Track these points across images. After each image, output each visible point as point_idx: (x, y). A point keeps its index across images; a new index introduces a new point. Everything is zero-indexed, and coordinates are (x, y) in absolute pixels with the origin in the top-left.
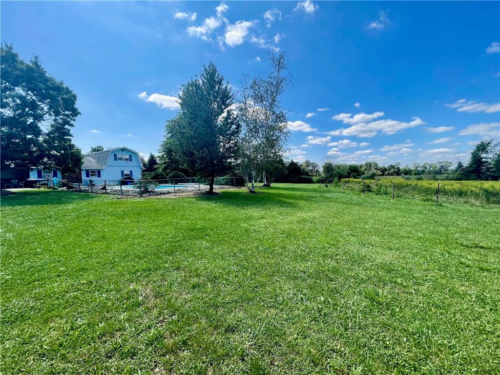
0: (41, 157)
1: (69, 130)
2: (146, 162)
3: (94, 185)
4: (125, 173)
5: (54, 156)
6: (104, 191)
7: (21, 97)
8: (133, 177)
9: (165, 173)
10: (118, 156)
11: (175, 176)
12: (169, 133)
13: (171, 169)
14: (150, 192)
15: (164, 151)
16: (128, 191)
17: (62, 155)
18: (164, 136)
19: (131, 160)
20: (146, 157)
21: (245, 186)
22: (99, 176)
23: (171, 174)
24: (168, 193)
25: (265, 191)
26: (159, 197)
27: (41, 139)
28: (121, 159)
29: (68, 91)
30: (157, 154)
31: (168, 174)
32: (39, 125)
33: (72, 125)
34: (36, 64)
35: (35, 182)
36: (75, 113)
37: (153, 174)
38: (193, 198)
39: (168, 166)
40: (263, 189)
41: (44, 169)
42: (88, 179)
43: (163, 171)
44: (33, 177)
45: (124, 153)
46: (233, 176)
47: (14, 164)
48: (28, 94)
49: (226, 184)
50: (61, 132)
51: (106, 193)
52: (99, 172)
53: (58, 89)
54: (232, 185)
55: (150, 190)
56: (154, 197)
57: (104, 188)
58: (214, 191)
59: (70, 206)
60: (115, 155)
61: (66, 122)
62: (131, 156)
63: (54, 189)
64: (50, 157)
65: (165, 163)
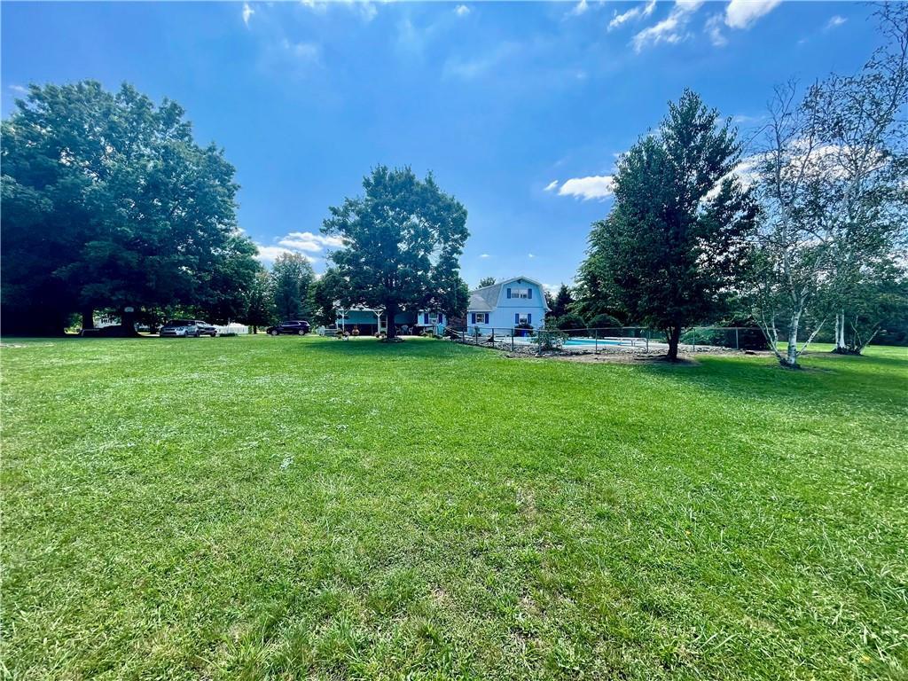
0: (429, 297)
1: (457, 260)
2: (554, 298)
3: (480, 335)
4: (521, 317)
5: (440, 295)
6: (490, 344)
7: (415, 226)
8: (531, 325)
9: (584, 318)
10: (512, 292)
11: (600, 324)
12: (595, 245)
13: (596, 311)
14: (553, 349)
15: (584, 279)
16: (523, 346)
17: (448, 293)
18: (586, 252)
19: (530, 297)
20: (554, 291)
21: (768, 349)
22: (487, 322)
23: (593, 320)
24: (585, 353)
25: (837, 365)
26: (568, 358)
27: (430, 274)
28: (516, 296)
29: (459, 207)
30: (572, 285)
31: (589, 319)
32: (429, 257)
33: (460, 253)
34: (430, 182)
35: (421, 328)
36: (464, 234)
37: (562, 319)
38: (630, 366)
39: (589, 305)
40: (831, 359)
41: (430, 312)
42: (474, 325)
43: (580, 315)
44: (421, 322)
45: (520, 286)
46: (734, 326)
47: (406, 307)
48: (421, 221)
49: (715, 342)
50: (449, 264)
51: (493, 348)
52: (487, 315)
53: (449, 207)
54: (730, 345)
55: (555, 346)
56: (560, 358)
57: (491, 340)
58: (679, 355)
59: (452, 362)
60: (509, 290)
61: (455, 250)
62: (530, 291)
63: (438, 338)
64: (437, 297)
65: (584, 300)
